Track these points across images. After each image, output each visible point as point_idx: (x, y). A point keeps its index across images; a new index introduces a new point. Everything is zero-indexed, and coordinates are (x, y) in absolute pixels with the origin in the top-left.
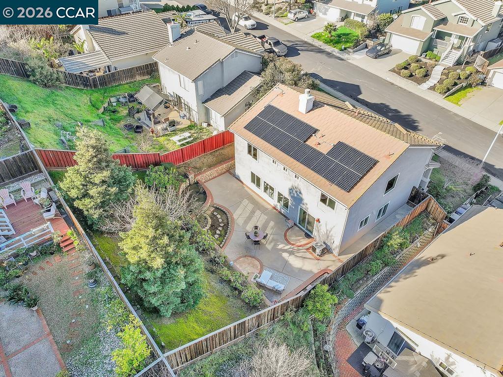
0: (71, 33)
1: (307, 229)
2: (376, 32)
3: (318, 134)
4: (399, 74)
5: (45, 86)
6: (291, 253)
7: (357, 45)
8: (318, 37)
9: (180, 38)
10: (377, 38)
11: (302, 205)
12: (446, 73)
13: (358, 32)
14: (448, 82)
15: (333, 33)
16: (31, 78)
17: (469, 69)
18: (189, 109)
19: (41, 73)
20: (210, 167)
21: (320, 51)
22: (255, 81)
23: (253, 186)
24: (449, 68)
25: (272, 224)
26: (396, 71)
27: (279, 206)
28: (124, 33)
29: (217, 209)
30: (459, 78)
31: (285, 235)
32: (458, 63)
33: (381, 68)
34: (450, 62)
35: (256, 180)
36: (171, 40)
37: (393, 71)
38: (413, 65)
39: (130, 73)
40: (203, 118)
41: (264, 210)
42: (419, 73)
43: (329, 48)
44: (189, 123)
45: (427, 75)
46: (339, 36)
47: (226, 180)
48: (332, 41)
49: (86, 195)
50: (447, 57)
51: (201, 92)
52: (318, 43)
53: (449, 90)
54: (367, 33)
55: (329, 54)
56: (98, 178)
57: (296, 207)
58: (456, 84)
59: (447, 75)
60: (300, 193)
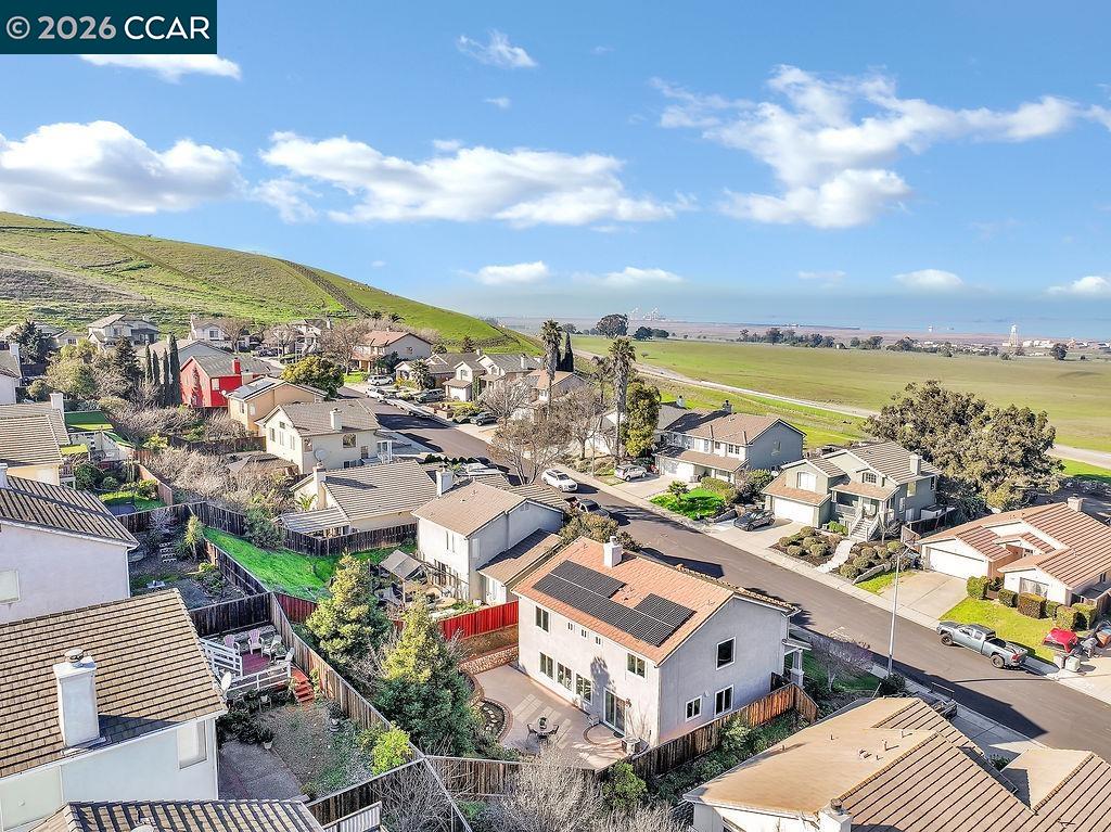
0: (293, 487)
1: (617, 726)
2: (749, 496)
3: (627, 588)
4: (784, 551)
5: (262, 546)
6: (592, 753)
7: (721, 513)
8: (662, 502)
9: (452, 489)
10: (753, 503)
11: (608, 686)
12: (857, 550)
13: (721, 496)
14: (859, 562)
15: (683, 496)
16: (248, 534)
17: (892, 545)
18: (458, 582)
19: (262, 529)
20: (481, 652)
21: (664, 520)
22: (552, 540)
23: (543, 678)
24: (861, 545)
25: (567, 722)
26: (782, 547)
27: (579, 698)
28: (372, 487)
29: (488, 703)
30: (877, 557)
31: (585, 734)
32: (876, 536)
33: (758, 544)
34: (863, 537)
35: (546, 664)
36: (439, 492)
37: (776, 547)
38: (807, 541)
39: (374, 537)
40: (476, 592)
41: (556, 706)
42: (815, 550)
43: (677, 517)
44: (454, 601)
45: (827, 554)
46: (692, 500)
47: (504, 673)
48: (681, 507)
49: (336, 635)
50: (858, 528)
51: (476, 554)
52: (660, 510)
53: (860, 572)
54: (735, 496)
55: (677, 525)
56: (354, 613)
57: (601, 691)
58: (871, 565)
59: (859, 553)
60: (605, 666)
